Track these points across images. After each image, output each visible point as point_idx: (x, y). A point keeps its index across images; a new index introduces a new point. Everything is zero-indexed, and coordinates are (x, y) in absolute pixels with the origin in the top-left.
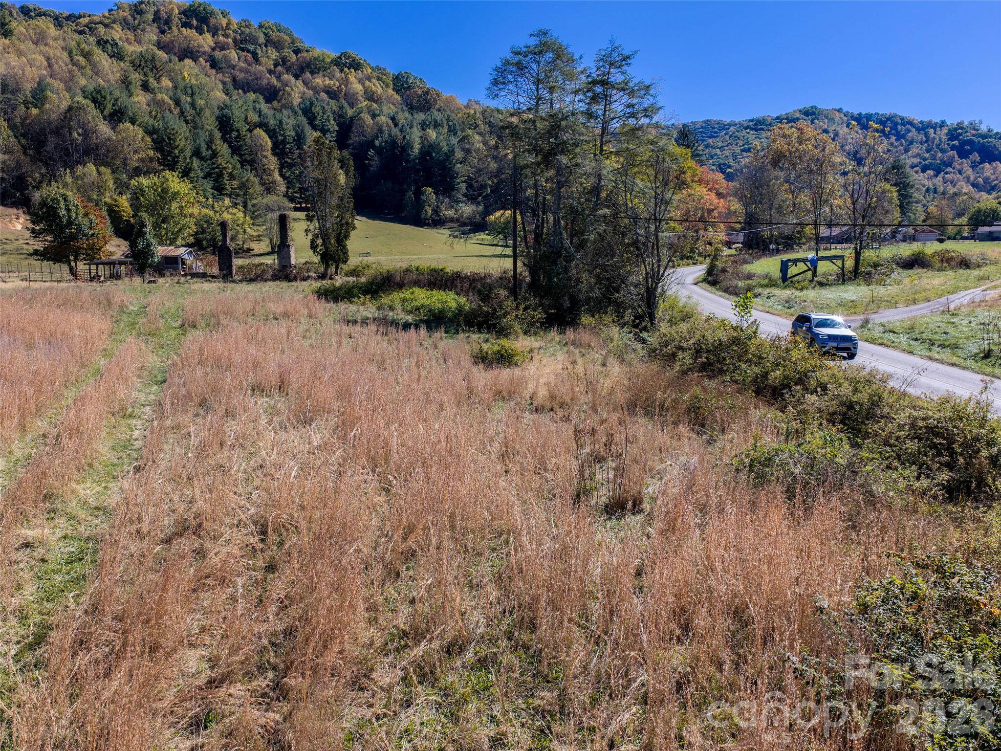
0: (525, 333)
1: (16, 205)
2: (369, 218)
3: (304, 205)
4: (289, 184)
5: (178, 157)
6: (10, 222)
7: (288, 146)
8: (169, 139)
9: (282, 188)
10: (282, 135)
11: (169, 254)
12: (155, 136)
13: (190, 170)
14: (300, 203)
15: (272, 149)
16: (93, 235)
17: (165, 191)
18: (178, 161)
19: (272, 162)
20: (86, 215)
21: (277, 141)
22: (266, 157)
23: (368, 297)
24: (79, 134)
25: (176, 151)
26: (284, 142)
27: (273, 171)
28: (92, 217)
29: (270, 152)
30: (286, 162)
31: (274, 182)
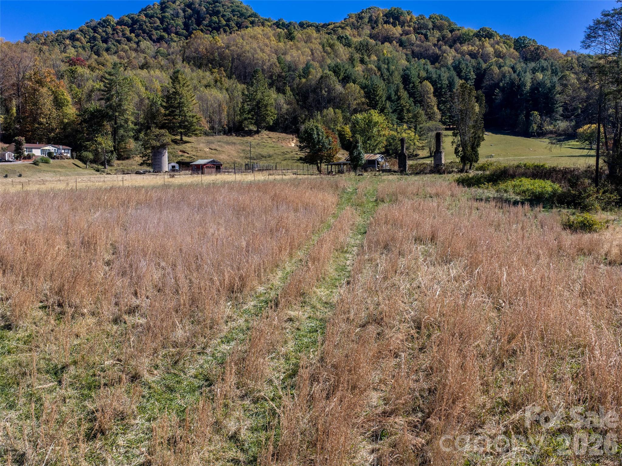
0: (603, 210)
1: (291, 133)
2: (493, 133)
3: (451, 127)
4: (443, 113)
5: (378, 101)
6: (289, 142)
7: (443, 90)
8: (374, 91)
9: (439, 117)
10: (439, 84)
11: (370, 159)
12: (366, 90)
13: (385, 108)
14: (449, 125)
15: (434, 93)
16: (330, 148)
17: (370, 121)
18: (378, 104)
19: (433, 101)
20: (327, 137)
21: (437, 88)
22: (430, 98)
23: (490, 184)
24: (325, 92)
25: (377, 98)
26: (441, 88)
27: (433, 106)
28: (330, 138)
29: (432, 95)
30: (442, 100)
31: (434, 113)
